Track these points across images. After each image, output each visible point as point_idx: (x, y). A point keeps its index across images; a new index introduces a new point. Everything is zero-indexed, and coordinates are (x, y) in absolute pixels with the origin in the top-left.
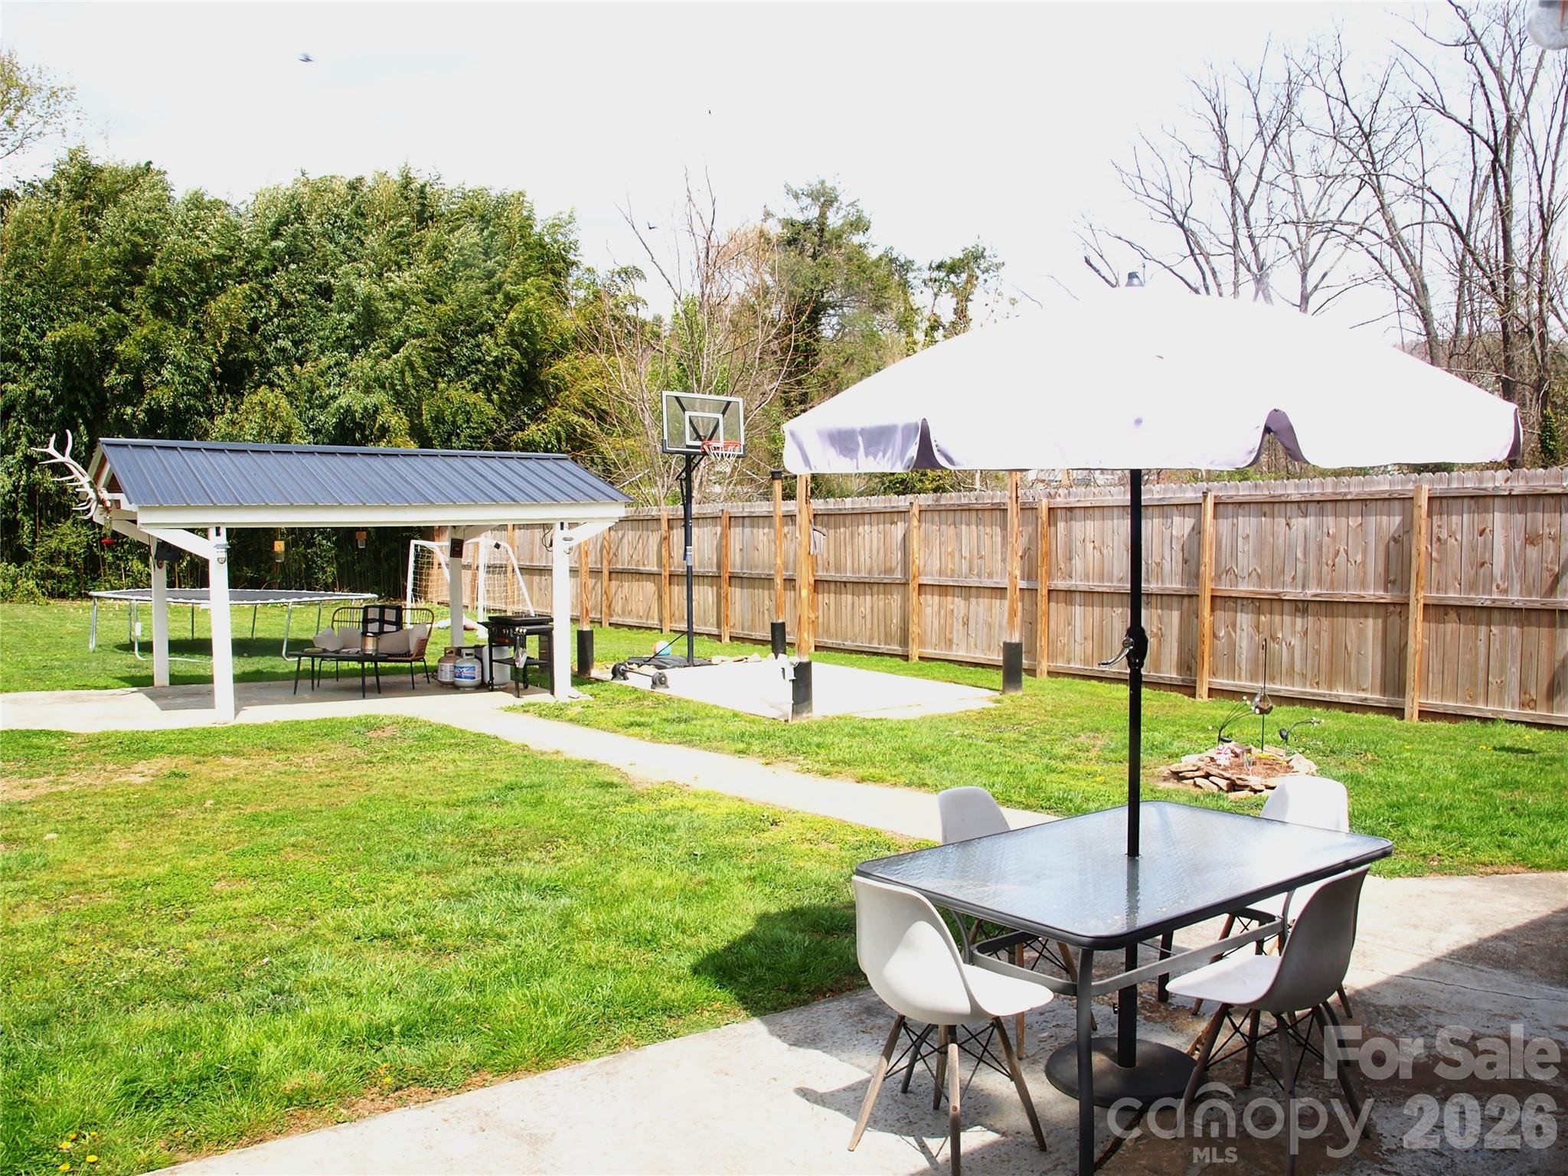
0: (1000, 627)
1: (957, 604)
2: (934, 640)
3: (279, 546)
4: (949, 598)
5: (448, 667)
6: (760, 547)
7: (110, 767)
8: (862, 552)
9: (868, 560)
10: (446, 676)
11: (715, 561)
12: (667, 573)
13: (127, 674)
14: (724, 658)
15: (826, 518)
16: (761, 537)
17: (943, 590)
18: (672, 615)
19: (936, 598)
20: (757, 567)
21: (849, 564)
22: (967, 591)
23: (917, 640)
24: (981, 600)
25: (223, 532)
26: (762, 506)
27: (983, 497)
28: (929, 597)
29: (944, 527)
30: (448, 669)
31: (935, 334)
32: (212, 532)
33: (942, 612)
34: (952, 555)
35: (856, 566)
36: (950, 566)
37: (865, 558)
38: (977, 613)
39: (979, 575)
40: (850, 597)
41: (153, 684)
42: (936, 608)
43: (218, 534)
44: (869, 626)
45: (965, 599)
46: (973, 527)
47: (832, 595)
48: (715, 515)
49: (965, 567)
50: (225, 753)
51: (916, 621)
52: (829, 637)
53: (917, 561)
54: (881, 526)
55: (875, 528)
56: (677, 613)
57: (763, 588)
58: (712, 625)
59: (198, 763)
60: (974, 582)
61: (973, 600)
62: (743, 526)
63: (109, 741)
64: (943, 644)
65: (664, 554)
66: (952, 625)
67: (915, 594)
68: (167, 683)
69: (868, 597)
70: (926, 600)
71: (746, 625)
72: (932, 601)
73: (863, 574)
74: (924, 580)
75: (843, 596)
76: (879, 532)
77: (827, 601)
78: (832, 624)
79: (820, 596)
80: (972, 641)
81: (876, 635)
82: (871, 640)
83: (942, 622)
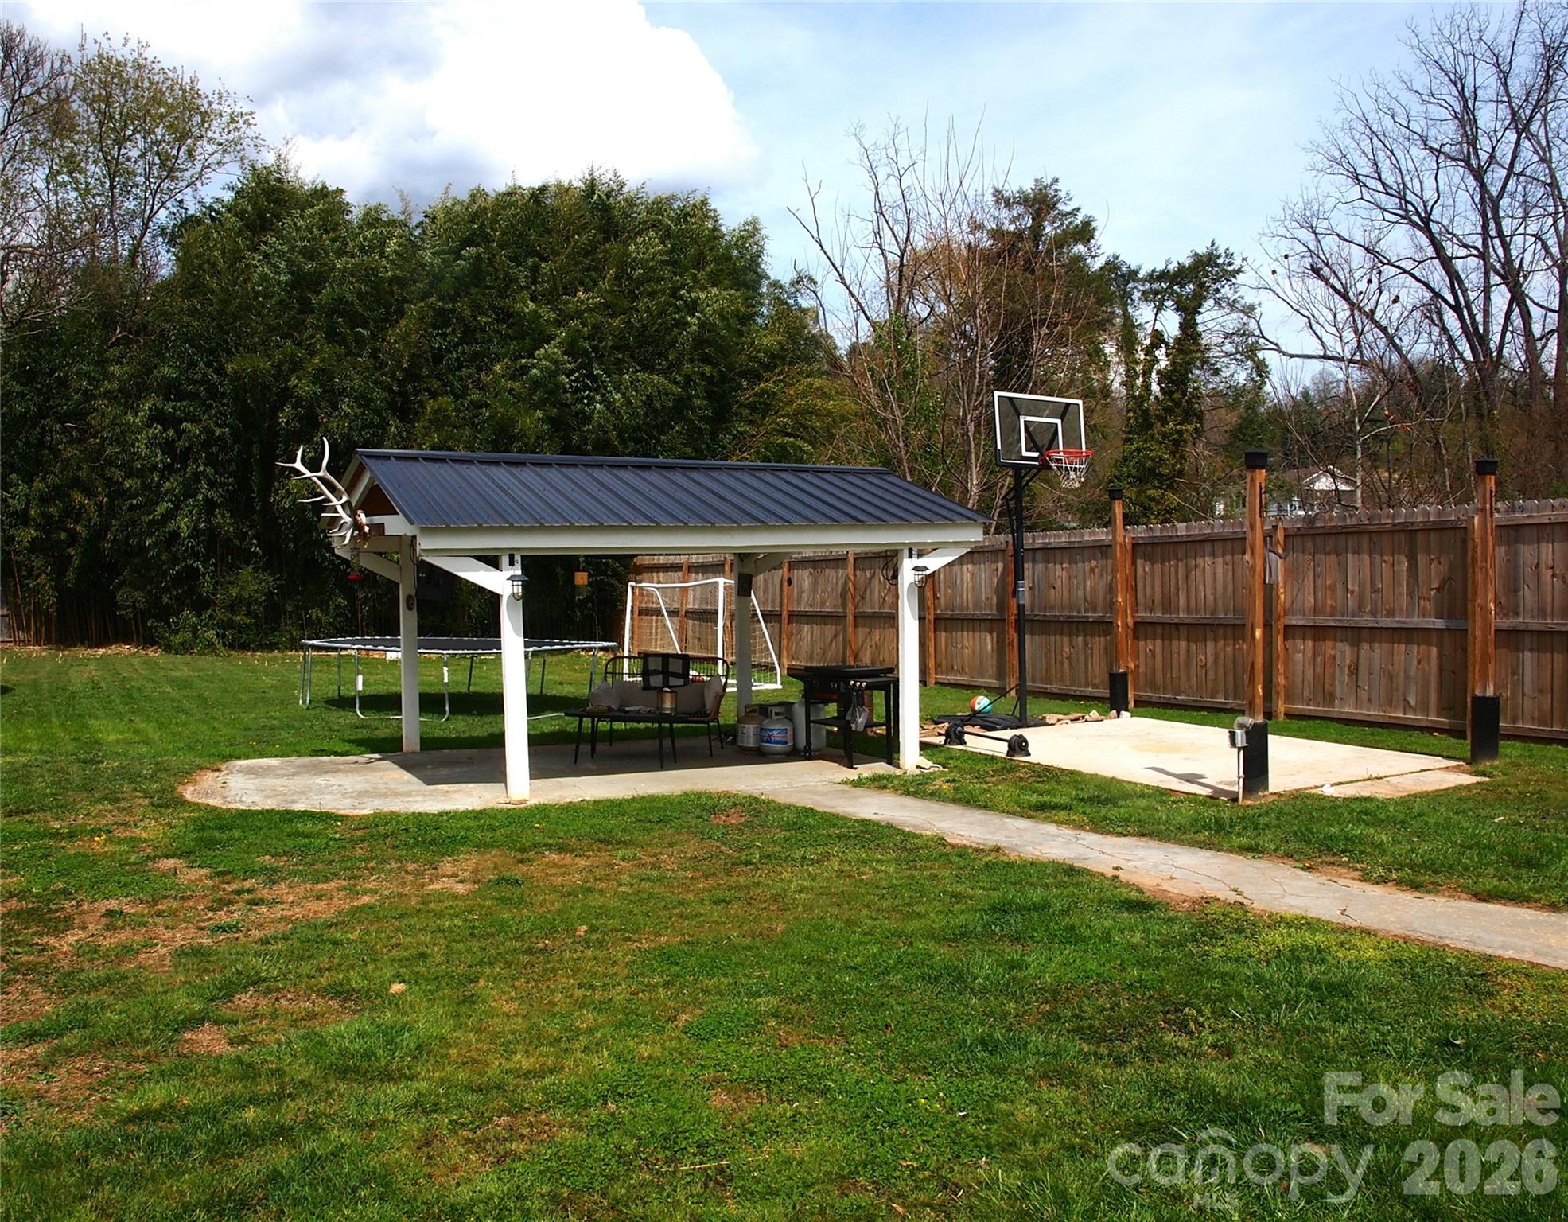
0: (1407, 677)
1: (1343, 651)
2: (1306, 694)
3: (581, 578)
4: (1329, 643)
5: (750, 729)
6: (1058, 584)
7: (411, 867)
8: (1201, 587)
9: (1210, 598)
10: (749, 741)
11: (995, 602)
12: (932, 617)
13: (359, 736)
14: (1061, 717)
15: (1149, 548)
16: (1058, 573)
17: (1318, 633)
18: (938, 666)
19: (1310, 643)
20: (1052, 608)
21: (1182, 602)
22: (1356, 635)
23: (1282, 693)
24: (1377, 645)
25: (518, 558)
26: (1059, 536)
27: (1379, 517)
28: (1299, 642)
29: (1320, 557)
30: (751, 732)
31: (1157, 353)
32: (505, 560)
33: (1319, 660)
34: (1333, 588)
35: (1193, 604)
36: (1329, 602)
37: (1205, 593)
38: (1371, 661)
39: (1373, 613)
40: (1183, 644)
41: (401, 750)
42: (1310, 654)
43: (512, 563)
44: (1211, 676)
45: (1352, 645)
46: (1366, 557)
47: (1159, 642)
48: (996, 547)
49: (1352, 603)
50: (549, 847)
51: (1282, 671)
52: (1155, 689)
53: (1282, 597)
54: (1228, 558)
55: (1220, 560)
56: (944, 662)
57: (1062, 634)
58: (990, 677)
59: (522, 861)
60: (1366, 621)
61: (1365, 646)
62: (1034, 562)
63: (389, 828)
64: (1319, 699)
65: (929, 594)
66: (1333, 677)
67: (1280, 638)
68: (418, 748)
69: (1210, 645)
70: (1294, 645)
71: (1037, 676)
72: (1304, 648)
73: (1202, 615)
74: (1294, 620)
75: (1175, 643)
76: (1225, 563)
77: (1151, 647)
78: (1159, 674)
79: (1142, 643)
80: (1363, 695)
81: (1221, 687)
82: (1213, 695)
83: (1319, 671)
